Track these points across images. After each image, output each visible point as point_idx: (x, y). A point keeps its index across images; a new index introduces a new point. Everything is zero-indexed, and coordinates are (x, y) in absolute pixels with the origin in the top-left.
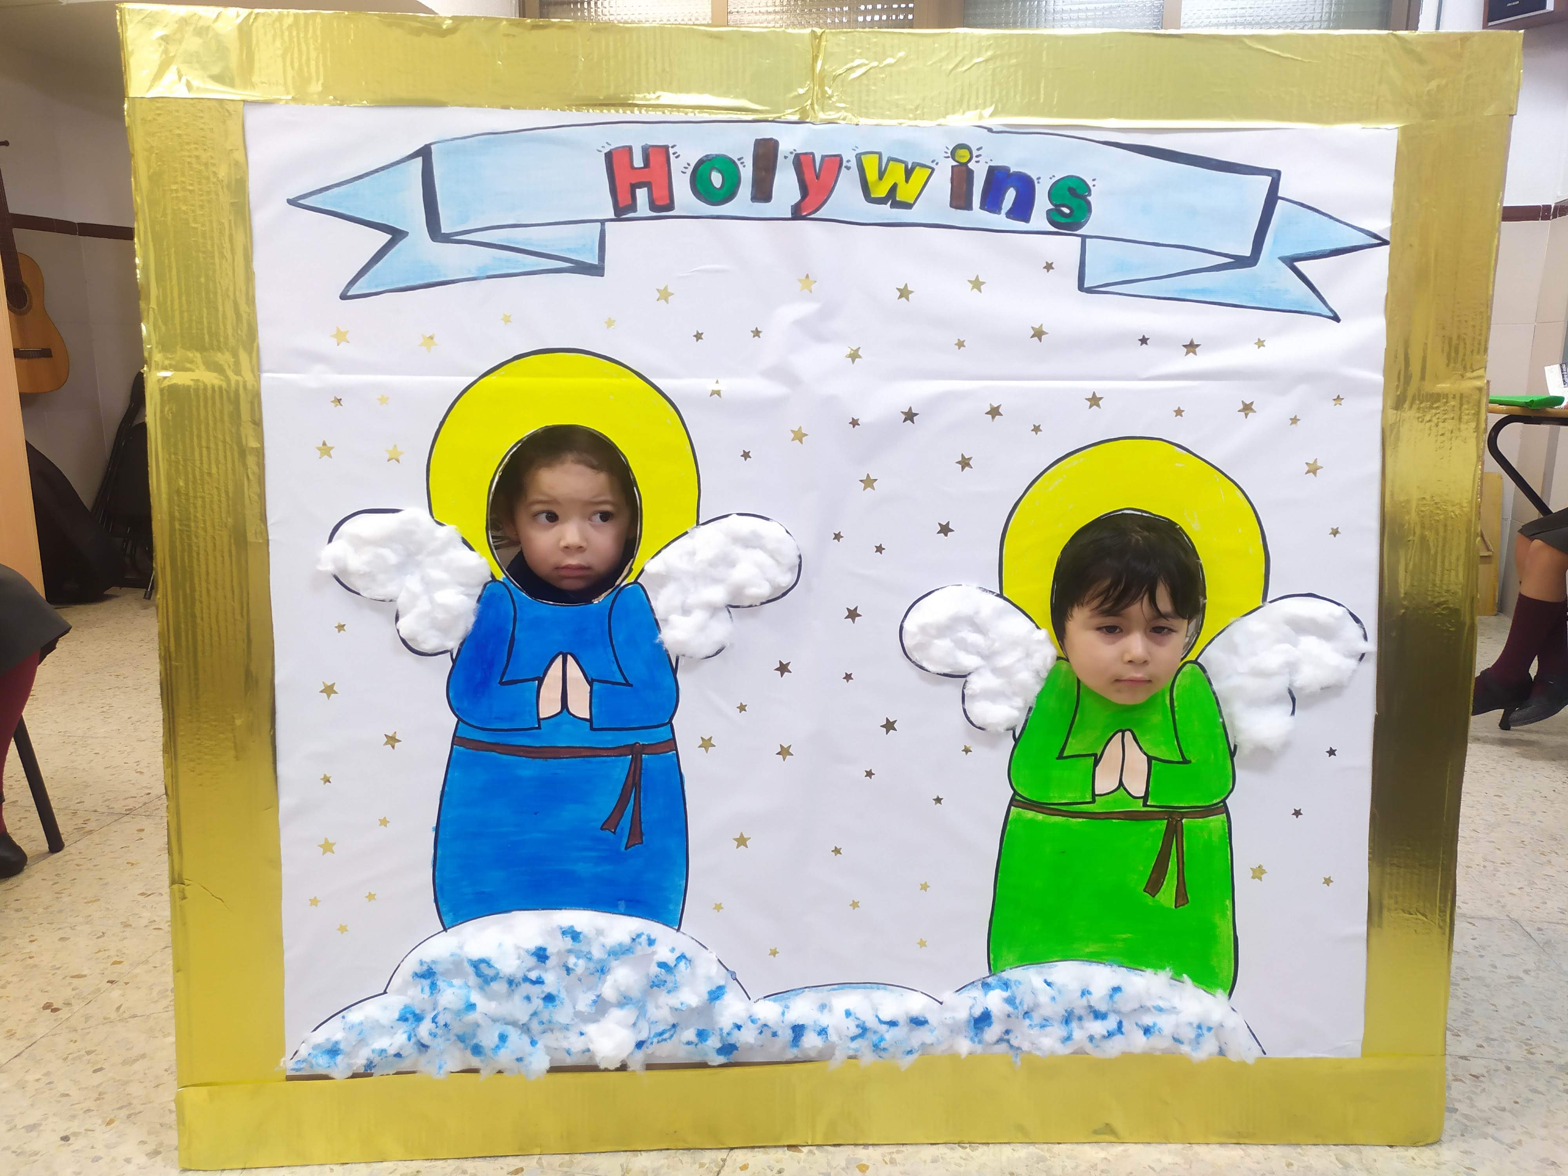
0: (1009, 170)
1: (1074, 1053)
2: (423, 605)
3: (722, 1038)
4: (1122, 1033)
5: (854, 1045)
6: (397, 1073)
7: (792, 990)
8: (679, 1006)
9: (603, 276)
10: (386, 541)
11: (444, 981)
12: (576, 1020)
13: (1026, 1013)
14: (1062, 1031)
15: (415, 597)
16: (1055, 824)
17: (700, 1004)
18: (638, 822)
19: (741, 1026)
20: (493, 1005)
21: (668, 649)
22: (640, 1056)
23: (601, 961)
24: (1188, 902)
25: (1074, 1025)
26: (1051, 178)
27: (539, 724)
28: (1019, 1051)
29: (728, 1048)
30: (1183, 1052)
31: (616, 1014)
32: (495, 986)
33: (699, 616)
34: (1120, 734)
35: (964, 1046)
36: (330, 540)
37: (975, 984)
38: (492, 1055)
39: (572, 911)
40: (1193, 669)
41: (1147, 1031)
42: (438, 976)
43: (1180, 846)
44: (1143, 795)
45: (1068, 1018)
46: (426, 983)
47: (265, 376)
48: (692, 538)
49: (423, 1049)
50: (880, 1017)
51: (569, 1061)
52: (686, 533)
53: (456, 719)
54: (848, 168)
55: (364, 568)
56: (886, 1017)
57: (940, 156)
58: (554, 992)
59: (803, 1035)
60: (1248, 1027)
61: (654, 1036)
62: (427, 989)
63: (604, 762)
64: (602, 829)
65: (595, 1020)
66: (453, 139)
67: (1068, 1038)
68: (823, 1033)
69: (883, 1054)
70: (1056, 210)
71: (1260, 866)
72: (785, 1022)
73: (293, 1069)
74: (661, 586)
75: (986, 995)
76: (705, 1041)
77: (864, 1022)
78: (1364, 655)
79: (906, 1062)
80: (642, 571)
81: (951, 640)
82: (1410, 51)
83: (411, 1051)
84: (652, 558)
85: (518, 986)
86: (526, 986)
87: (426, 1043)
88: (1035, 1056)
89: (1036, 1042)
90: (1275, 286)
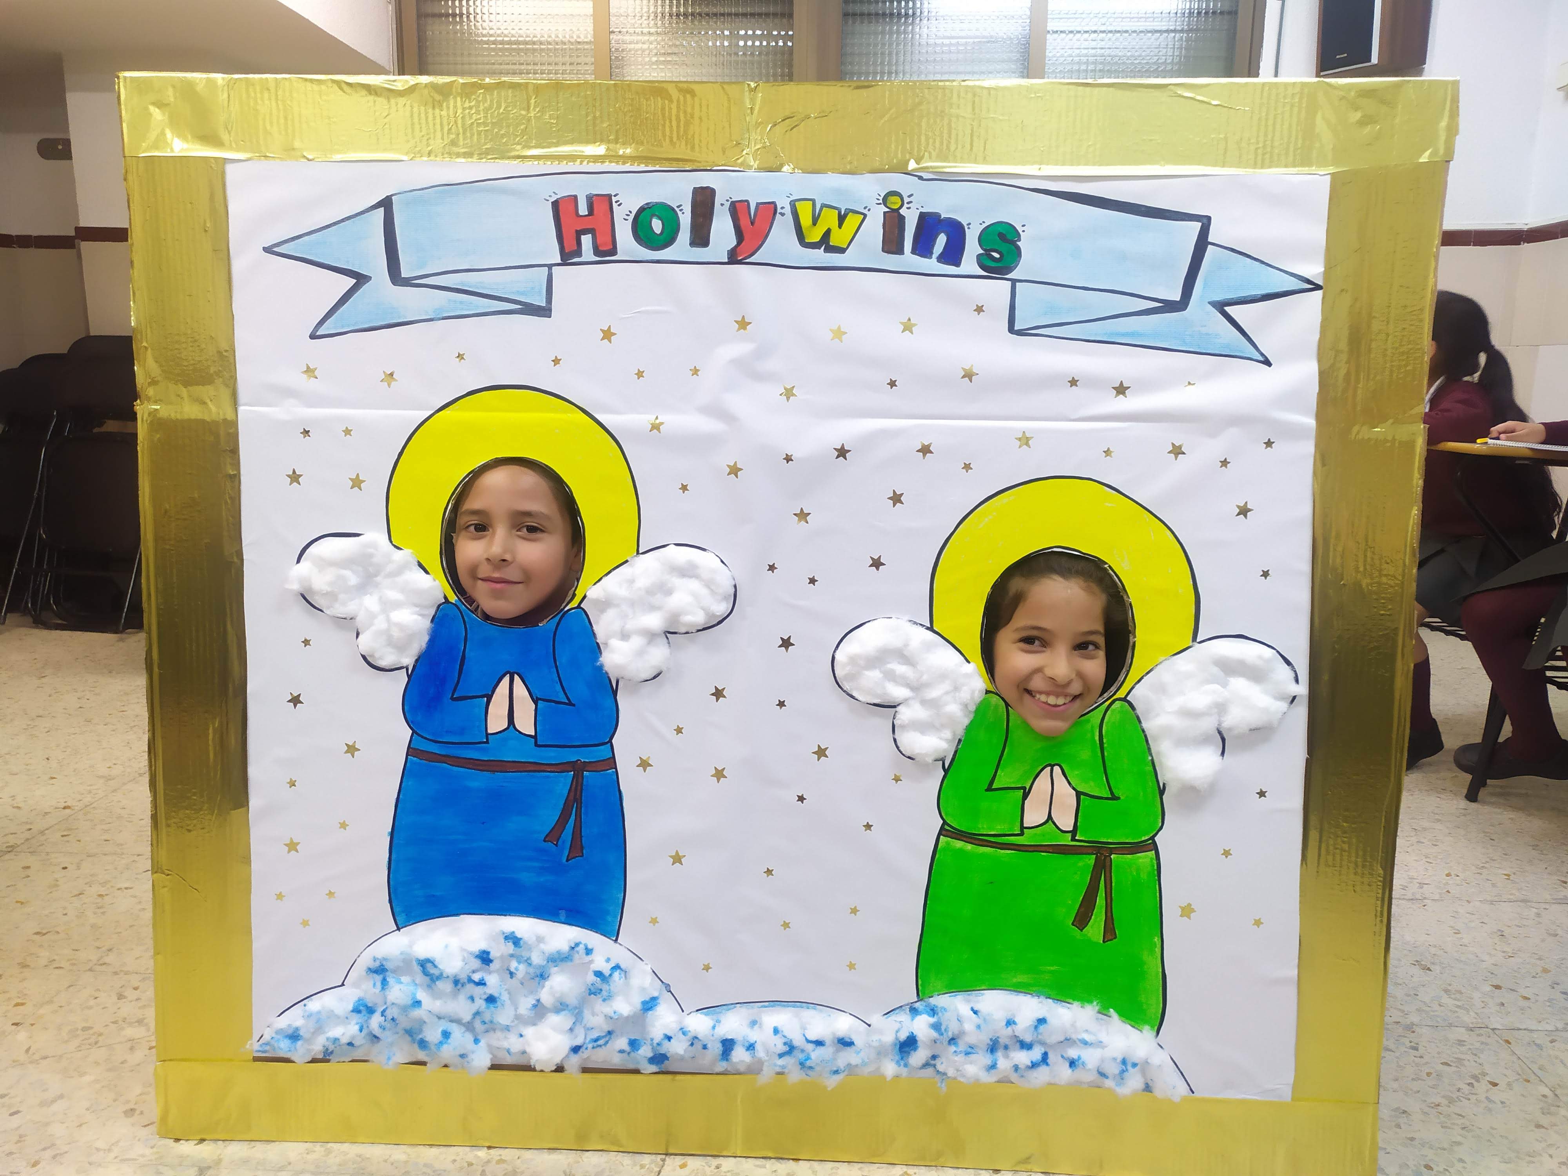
0: (940, 216)
1: (998, 1082)
2: (380, 624)
3: (653, 1048)
4: (1047, 1064)
5: (781, 1062)
6: (352, 1061)
7: (724, 1005)
8: (612, 1015)
9: (550, 317)
10: (347, 563)
11: (394, 977)
12: (516, 1022)
13: (952, 1039)
14: (987, 1060)
15: (372, 616)
17: (631, 1014)
19: (672, 1037)
20: (438, 1003)
21: (609, 672)
22: (575, 1061)
23: (543, 966)
25: (1000, 1054)
26: (981, 224)
27: (487, 739)
28: (944, 1077)
29: (659, 1058)
30: (1106, 1086)
31: (554, 1019)
32: (440, 984)
33: (637, 642)
34: (1049, 768)
35: (890, 1068)
36: (298, 561)
37: (903, 1008)
38: (435, 1050)
41: (1072, 1063)
42: (387, 974)
45: (993, 1047)
46: (378, 978)
47: (241, 409)
48: (632, 566)
49: (375, 1040)
50: (808, 1037)
51: (509, 1060)
52: (627, 561)
53: (411, 731)
54: (782, 214)
55: (326, 588)
56: (812, 1037)
57: (872, 203)
58: (496, 995)
59: (732, 1049)
60: (1176, 1065)
61: (590, 1042)
62: (379, 984)
63: (548, 777)
64: (545, 841)
65: (534, 1024)
66: (411, 191)
67: (993, 1066)
68: (751, 1048)
69: (810, 1072)
70: (987, 255)
71: (1189, 905)
72: (715, 1036)
73: (259, 1051)
74: (602, 611)
75: (912, 1020)
76: (637, 1050)
77: (791, 1040)
78: (1294, 698)
79: (832, 1082)
80: (585, 597)
81: (881, 672)
82: (1342, 98)
83: (363, 1042)
84: (595, 584)
85: (463, 986)
86: (470, 987)
87: (378, 1035)
88: (960, 1082)
89: (961, 1068)
90: (1204, 330)
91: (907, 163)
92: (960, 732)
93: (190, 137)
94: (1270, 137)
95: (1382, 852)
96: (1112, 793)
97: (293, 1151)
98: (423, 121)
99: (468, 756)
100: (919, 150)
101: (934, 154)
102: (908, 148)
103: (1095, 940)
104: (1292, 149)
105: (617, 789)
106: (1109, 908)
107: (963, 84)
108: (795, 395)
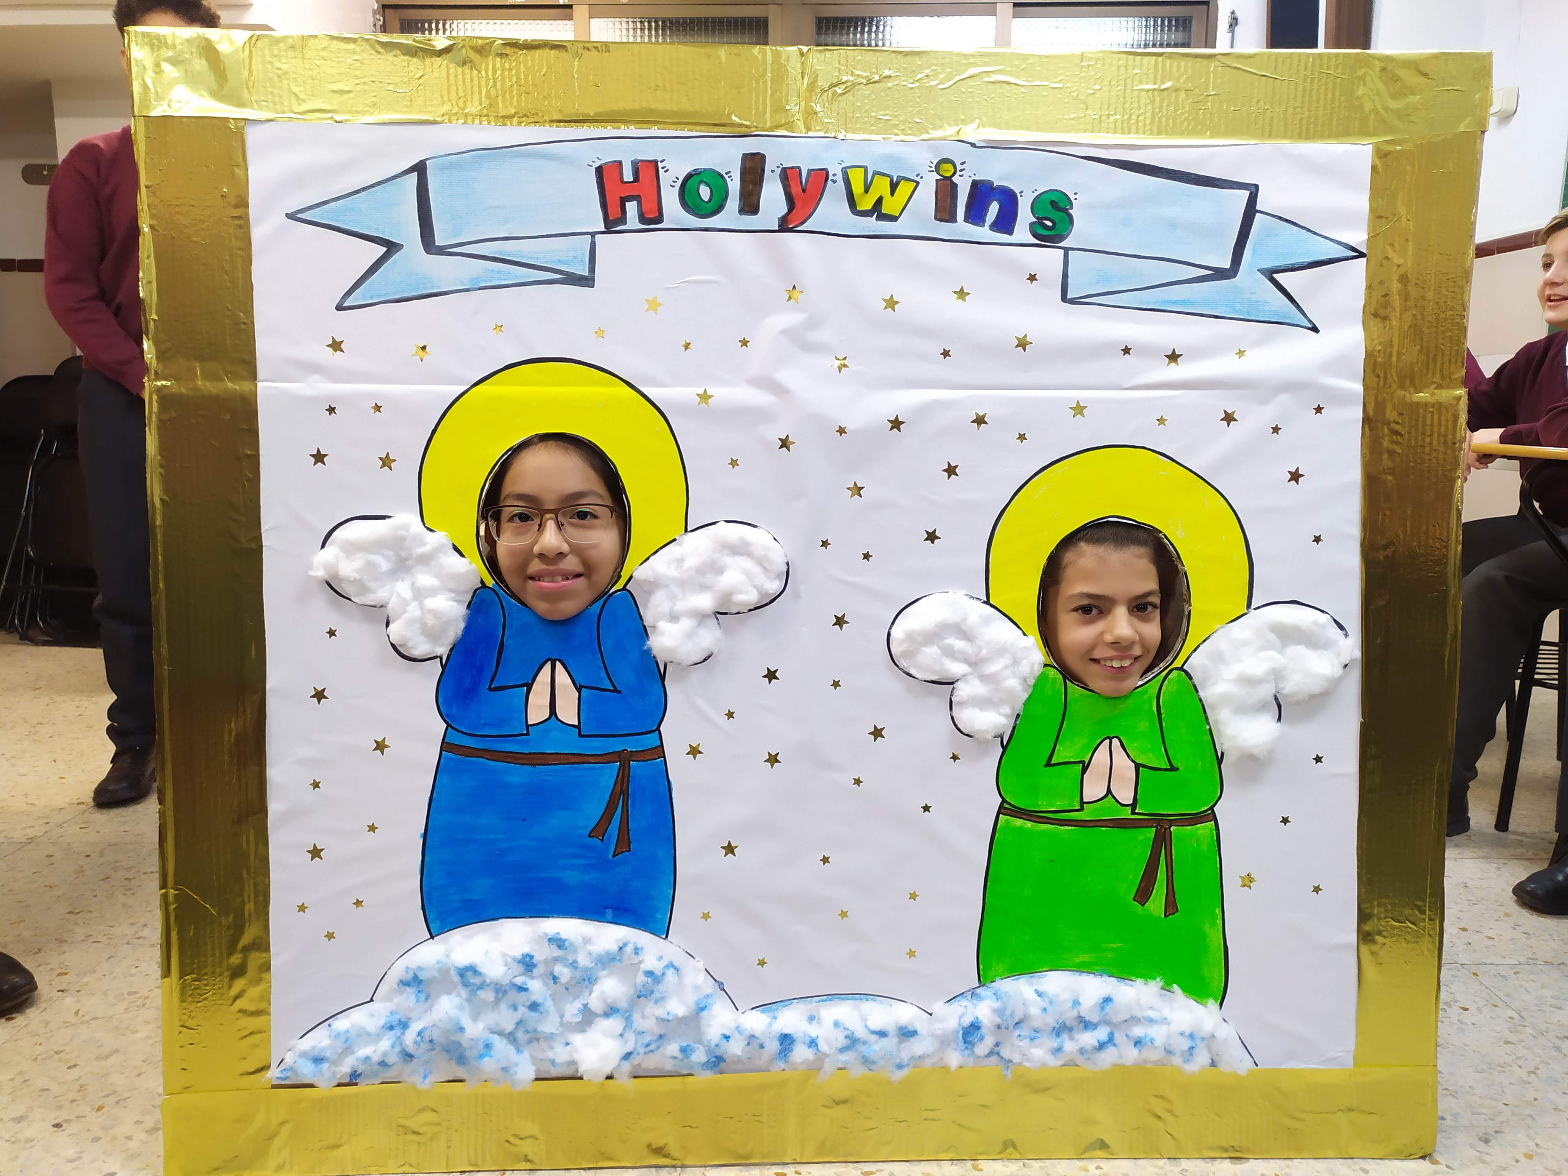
0: (993, 184)
1: (1064, 1065)
2: (414, 611)
3: (708, 1051)
4: (1113, 1045)
5: (844, 1057)
6: (383, 1083)
7: (780, 1002)
8: (665, 1016)
10: (378, 547)
11: (433, 988)
12: (561, 1030)
13: (1017, 1023)
14: (1052, 1043)
15: (405, 603)
16: (1044, 832)
17: (686, 1014)
19: (729, 1037)
22: (626, 1067)
23: (588, 970)
24: (1177, 911)
25: (1065, 1036)
28: (1009, 1064)
29: (715, 1059)
30: (1174, 1063)
31: (603, 1024)
32: (482, 994)
33: (686, 624)
34: (1108, 741)
35: (954, 1058)
36: (323, 546)
37: (965, 995)
38: (477, 1064)
41: (1138, 1043)
42: (425, 984)
43: (1168, 854)
44: (1131, 802)
45: (1059, 1029)
46: (413, 990)
47: (260, 385)
48: (680, 545)
49: (408, 1058)
50: (870, 1028)
51: (554, 1072)
52: (675, 540)
53: (445, 725)
54: (834, 181)
55: (356, 575)
56: (875, 1028)
57: (924, 170)
58: (540, 1001)
59: (791, 1046)
60: (1240, 1038)
61: (641, 1048)
62: (414, 997)
63: (592, 769)
64: (589, 836)
65: (583, 1031)
66: (447, 155)
67: (1059, 1050)
68: (813, 1044)
69: (873, 1067)
70: (1039, 222)
71: (1249, 875)
72: (772, 1032)
73: (280, 1078)
74: (650, 593)
75: (975, 1006)
76: (691, 1055)
77: (853, 1033)
78: (1349, 663)
79: (897, 1077)
80: (631, 577)
81: (939, 648)
82: (1383, 69)
83: (396, 1060)
84: (641, 564)
85: (505, 993)
86: (513, 995)
87: (411, 1052)
88: (1026, 1067)
89: (1027, 1053)
90: (1254, 297)
92: (1019, 707)
93: (206, 93)
94: (1314, 107)
98: (460, 83)
104: (1335, 119)
105: (666, 779)
106: (1170, 882)
108: (845, 366)
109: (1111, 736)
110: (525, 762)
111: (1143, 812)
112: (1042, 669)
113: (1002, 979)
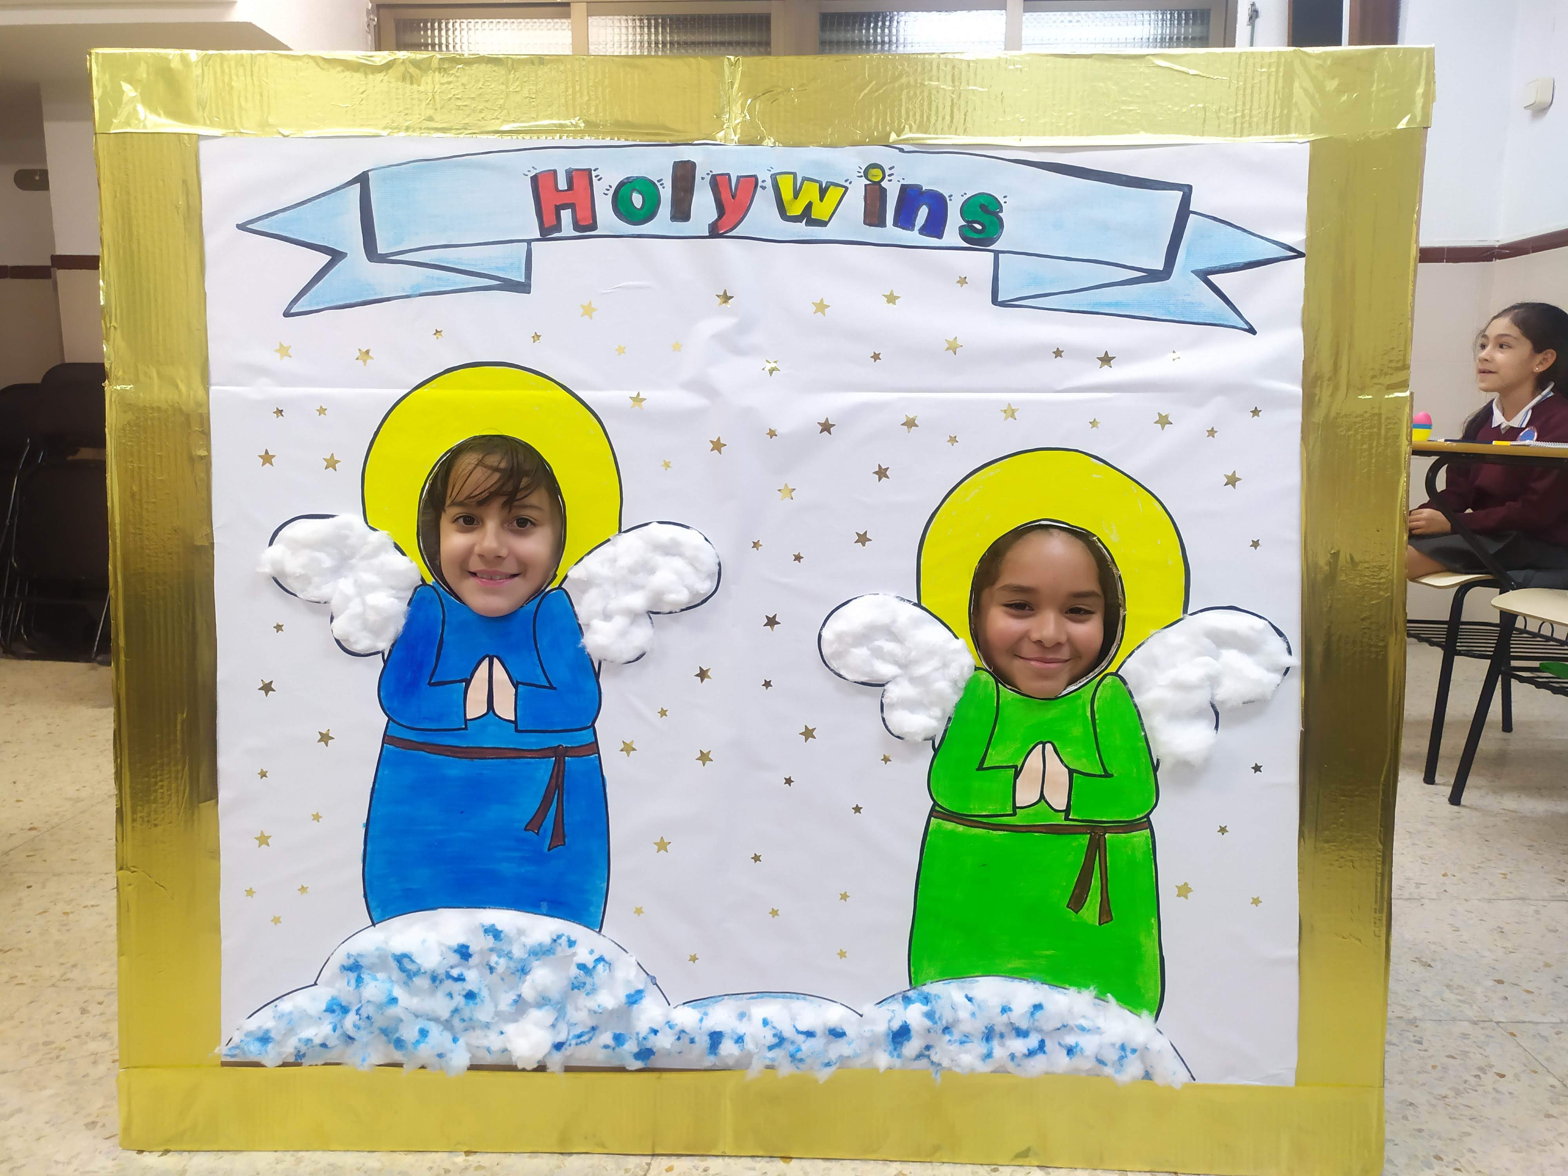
0: (922, 188)
1: (994, 1072)
2: (355, 607)
3: (638, 1043)
4: (1044, 1053)
5: (771, 1054)
6: (324, 1064)
7: (711, 998)
8: (597, 1008)
9: (529, 293)
10: (322, 544)
11: (369, 974)
12: (496, 1019)
13: (946, 1028)
14: (982, 1048)
15: (347, 599)
17: (616, 1007)
18: (561, 824)
19: (658, 1031)
20: (415, 1000)
21: (590, 653)
22: (557, 1059)
23: (523, 961)
24: (1112, 919)
25: (995, 1043)
26: (962, 196)
28: (939, 1068)
29: (645, 1053)
30: (1106, 1074)
31: (535, 1014)
32: (417, 980)
33: (620, 622)
34: (1041, 745)
35: (883, 1059)
36: (271, 544)
37: (896, 997)
38: (414, 1049)
39: (496, 910)
40: (1113, 681)
41: (1070, 1051)
42: (364, 970)
43: (1103, 862)
44: (1065, 808)
45: (989, 1035)
46: (353, 976)
47: (213, 389)
48: (614, 545)
49: (349, 1040)
50: (798, 1028)
51: (489, 1060)
52: (609, 540)
53: (387, 719)
54: (764, 188)
55: (299, 571)
56: (803, 1027)
57: (853, 175)
58: (476, 990)
59: (720, 1043)
60: (1176, 1051)
61: (573, 1038)
62: (353, 982)
63: (529, 763)
64: (526, 829)
65: (516, 1021)
66: (389, 166)
67: (989, 1055)
68: (740, 1041)
69: (801, 1065)
70: (968, 226)
71: (1186, 884)
72: (703, 1029)
73: (227, 1055)
74: (584, 592)
75: (906, 1008)
76: (623, 1044)
77: (781, 1032)
78: (1288, 669)
79: (824, 1075)
80: (566, 577)
81: (868, 649)
82: (1318, 67)
83: (337, 1042)
84: (576, 564)
85: (441, 982)
86: (448, 983)
87: (352, 1034)
88: (955, 1072)
89: (956, 1058)
90: (1188, 299)
91: (889, 135)
92: (950, 709)
93: (161, 112)
94: (1248, 107)
95: (1381, 826)
96: (1105, 770)
97: (263, 1160)
98: (401, 97)
99: (447, 743)
100: (900, 123)
101: (914, 127)
102: (889, 120)
103: (1090, 922)
104: (1270, 117)
106: (1104, 887)
107: (942, 56)
108: (778, 370)
109: (1044, 741)
110: (463, 755)
111: (1077, 818)
112: (973, 672)
113: (932, 983)
